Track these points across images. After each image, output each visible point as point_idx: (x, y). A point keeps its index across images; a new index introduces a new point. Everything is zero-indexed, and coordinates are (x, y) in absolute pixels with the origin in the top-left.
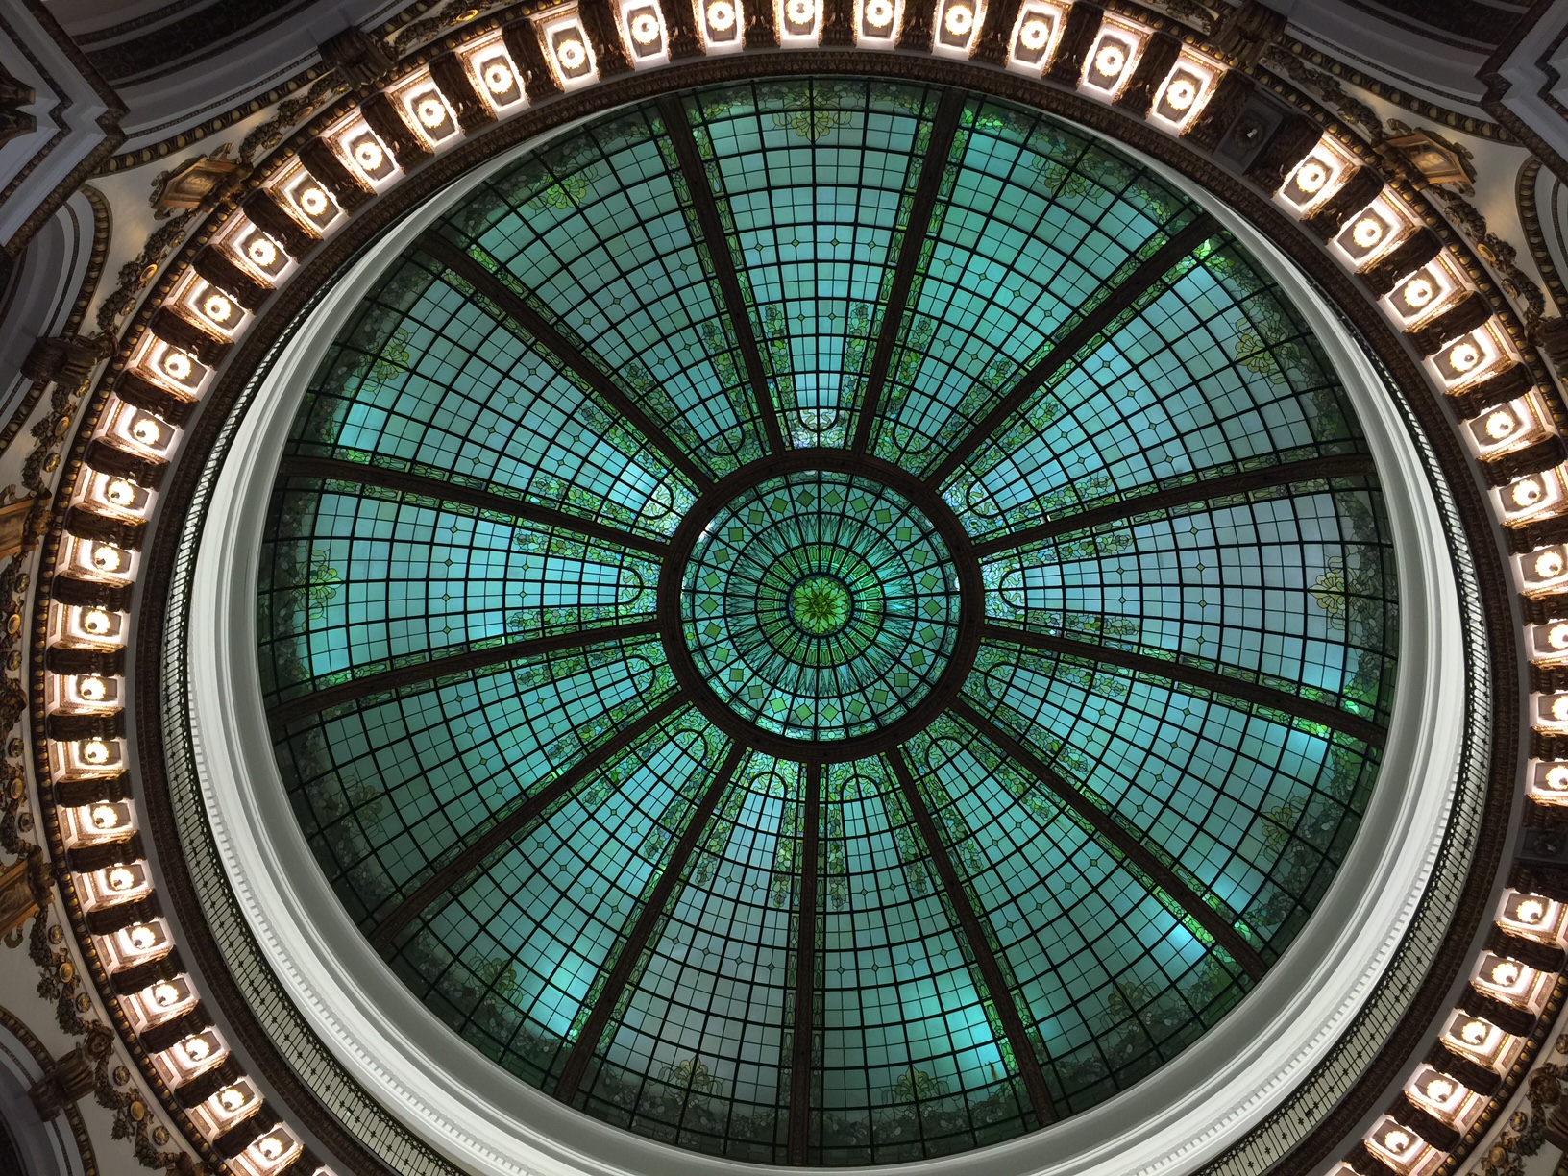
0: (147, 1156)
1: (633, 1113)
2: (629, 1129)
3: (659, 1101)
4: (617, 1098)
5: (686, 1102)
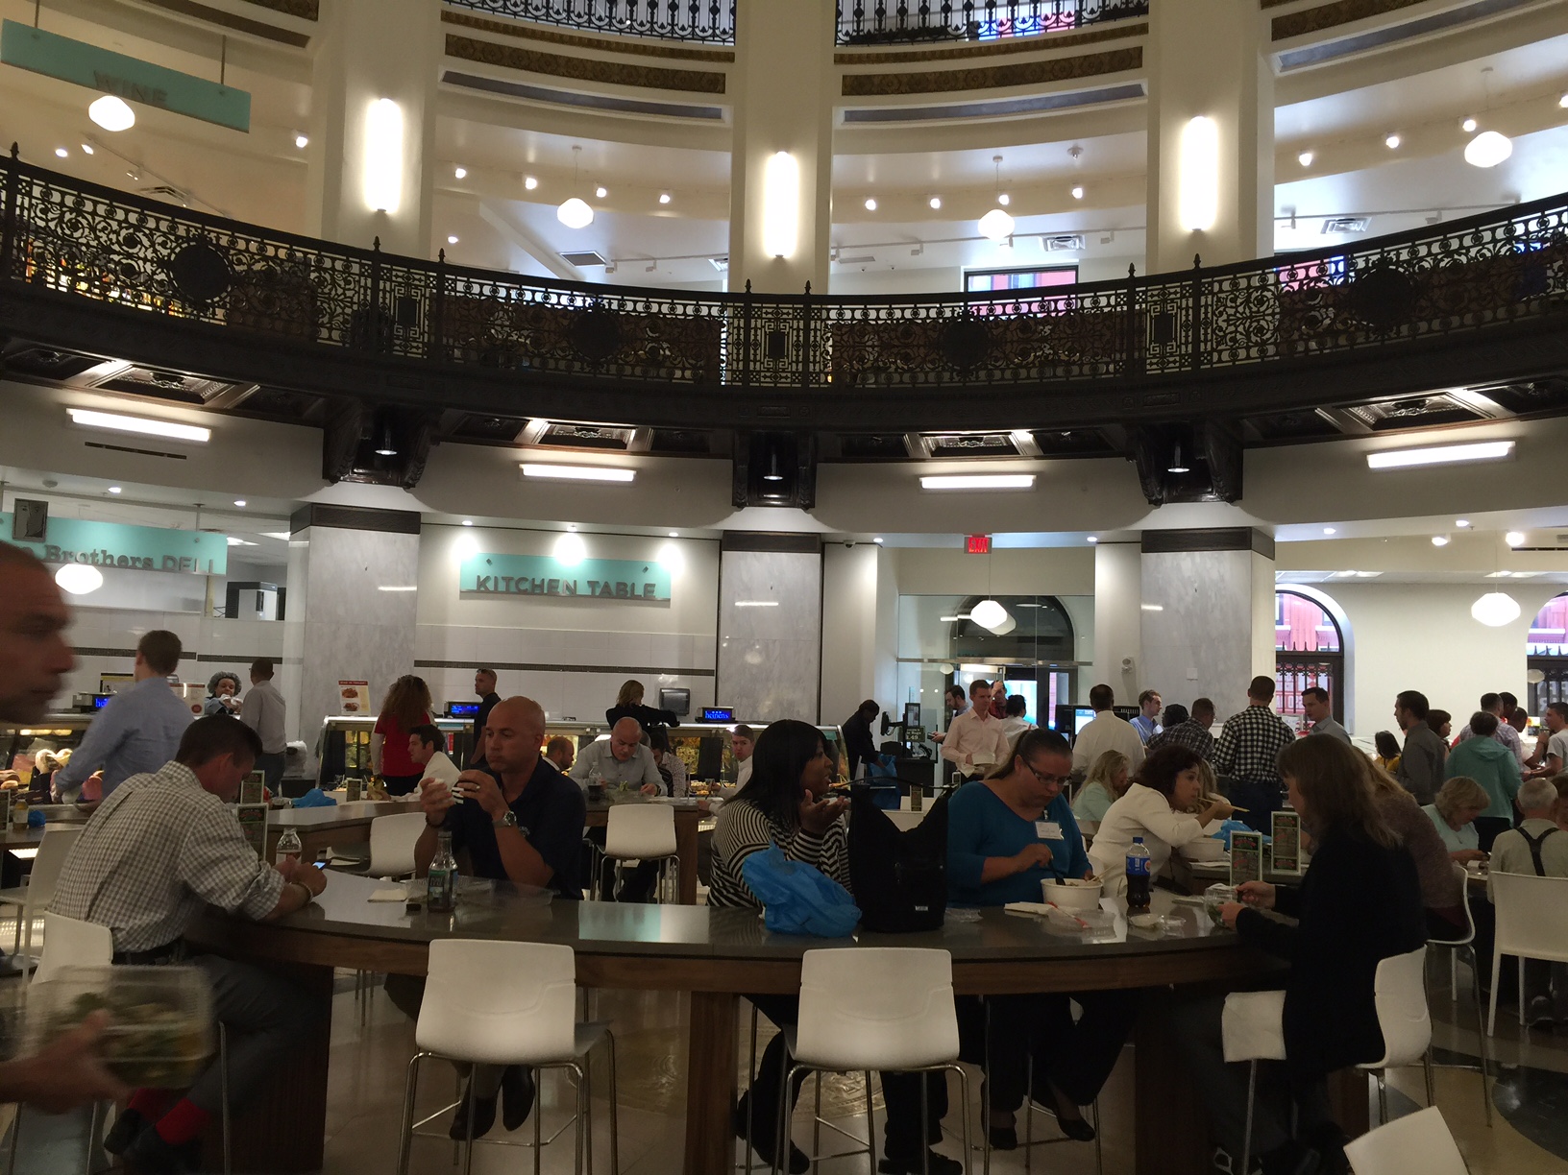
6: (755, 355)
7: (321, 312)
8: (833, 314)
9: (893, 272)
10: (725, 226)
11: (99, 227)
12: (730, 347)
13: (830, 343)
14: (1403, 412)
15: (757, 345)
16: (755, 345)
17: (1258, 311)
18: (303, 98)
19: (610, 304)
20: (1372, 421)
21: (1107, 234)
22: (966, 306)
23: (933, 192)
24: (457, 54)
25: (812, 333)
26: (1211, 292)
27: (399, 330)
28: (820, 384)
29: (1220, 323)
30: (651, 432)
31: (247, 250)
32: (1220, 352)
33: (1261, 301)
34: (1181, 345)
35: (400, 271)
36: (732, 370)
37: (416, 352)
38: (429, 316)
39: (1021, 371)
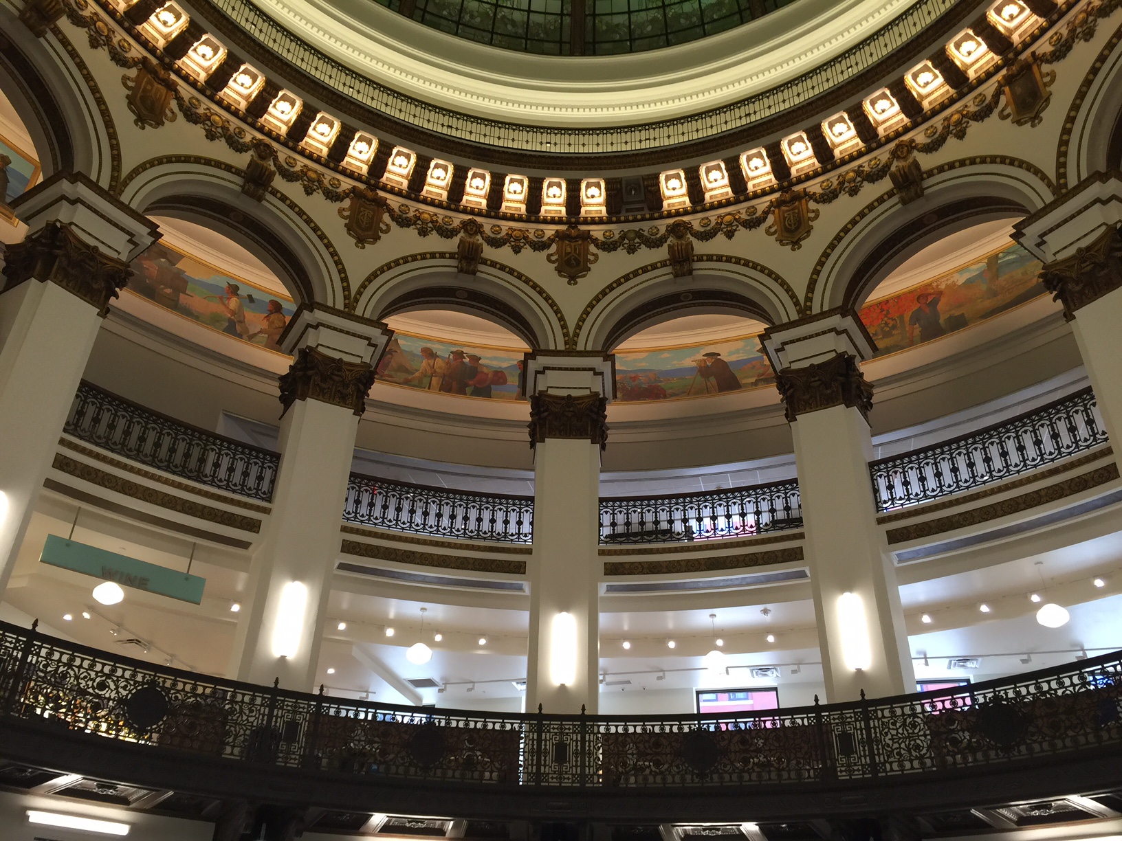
0: (120, 60)
1: (458, 23)
2: (456, 34)
3: (476, 14)
4: (445, 13)
5: (495, 14)
6: (545, 761)
7: (228, 733)
8: (602, 730)
9: (645, 692)
10: (524, 660)
11: (82, 676)
12: (526, 754)
13: (601, 751)
14: (1037, 813)
15: (546, 753)
16: (545, 753)
17: (913, 733)
18: (241, 581)
19: (439, 722)
20: (1015, 818)
21: (795, 667)
22: (699, 724)
23: (670, 636)
24: (349, 552)
25: (587, 743)
26: (877, 717)
27: (283, 745)
28: (594, 783)
29: (888, 741)
30: (465, 823)
31: (183, 690)
32: (891, 763)
33: (914, 725)
34: (861, 758)
35: (290, 701)
36: (528, 773)
37: (293, 763)
38: (307, 735)
39: (744, 774)
